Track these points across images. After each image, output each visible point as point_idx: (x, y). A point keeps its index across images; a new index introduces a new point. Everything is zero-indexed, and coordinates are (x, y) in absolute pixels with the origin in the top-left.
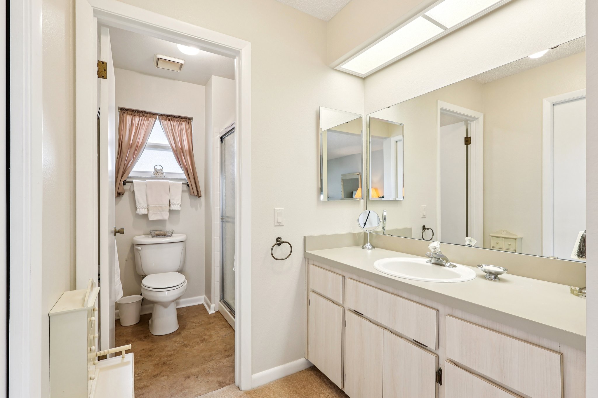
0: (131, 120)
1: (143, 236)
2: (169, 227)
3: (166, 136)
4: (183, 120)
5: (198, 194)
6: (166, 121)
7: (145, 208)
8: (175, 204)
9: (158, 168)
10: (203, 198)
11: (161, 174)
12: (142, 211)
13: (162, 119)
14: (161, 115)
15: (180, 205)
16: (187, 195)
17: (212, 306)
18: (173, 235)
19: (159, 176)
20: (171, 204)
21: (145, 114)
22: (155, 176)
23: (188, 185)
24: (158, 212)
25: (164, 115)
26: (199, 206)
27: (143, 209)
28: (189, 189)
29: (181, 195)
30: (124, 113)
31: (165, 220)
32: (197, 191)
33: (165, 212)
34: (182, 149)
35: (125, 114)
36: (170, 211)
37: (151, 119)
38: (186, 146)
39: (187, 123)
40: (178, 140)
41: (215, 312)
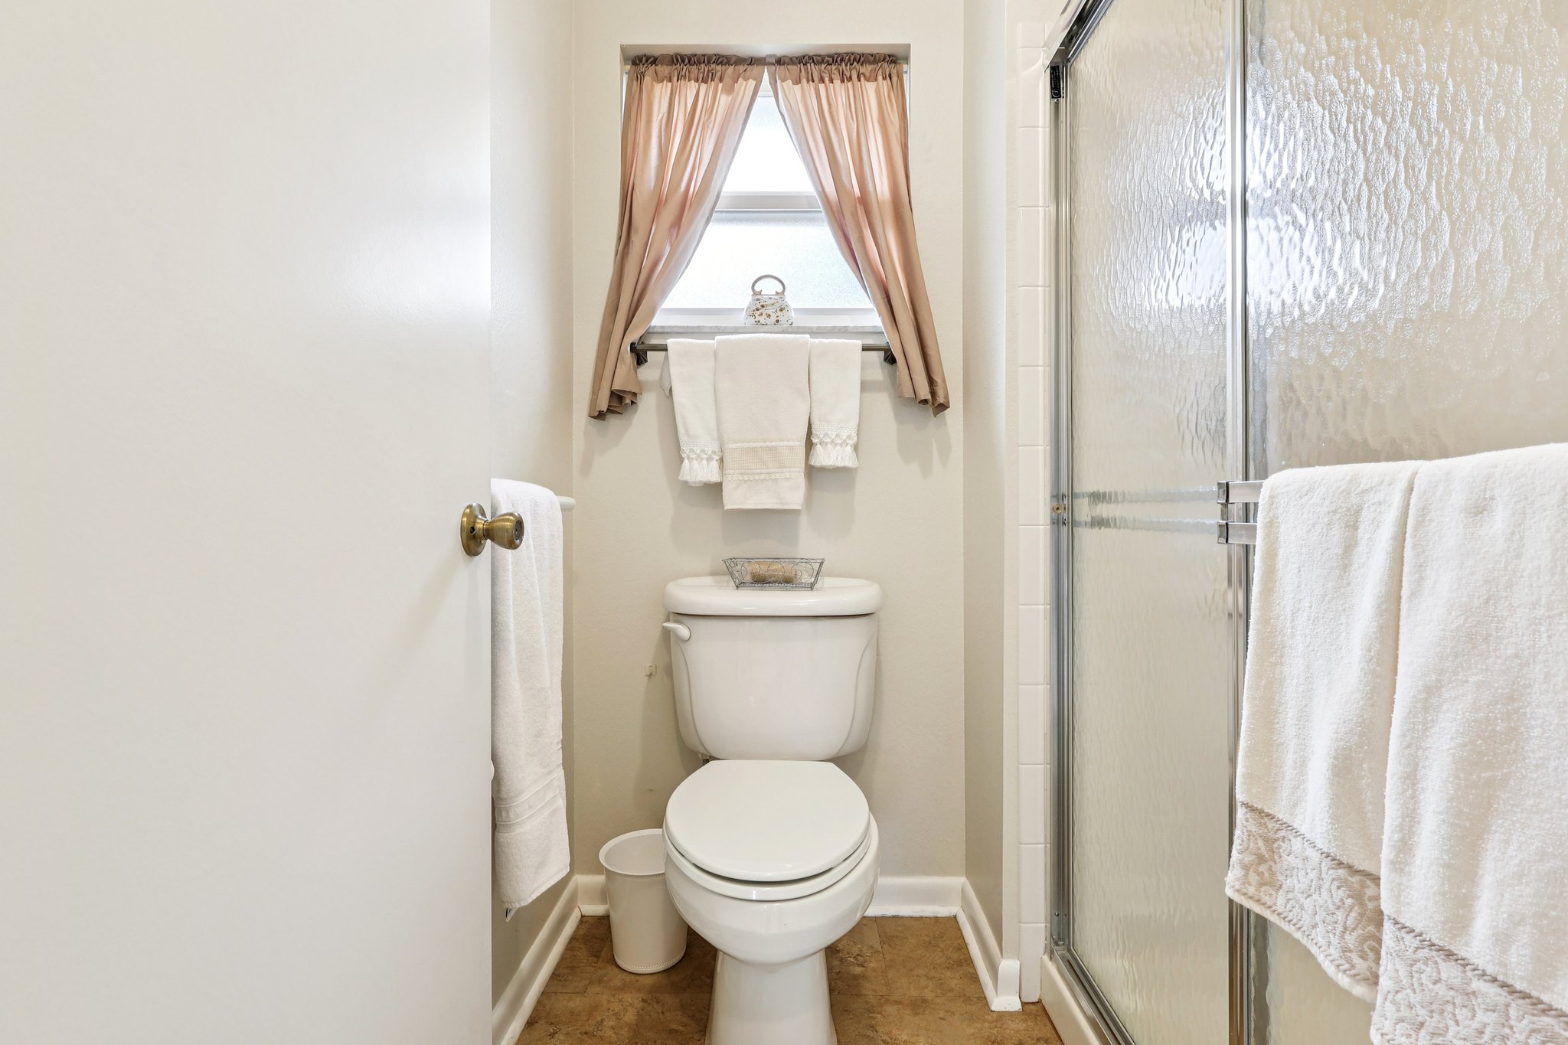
0: (667, 99)
1: (709, 580)
2: (809, 544)
3: (802, 153)
4: (866, 69)
5: (933, 393)
6: (797, 88)
7: (709, 459)
8: (832, 442)
9: (769, 288)
10: (954, 416)
11: (779, 313)
12: (699, 471)
13: (783, 80)
14: (780, 61)
15: (856, 448)
16: (883, 403)
17: (1008, 966)
18: (825, 581)
19: (768, 321)
20: (814, 440)
21: (719, 68)
22: (752, 320)
23: (890, 359)
24: (763, 476)
25: (791, 59)
26: (935, 454)
27: (705, 462)
28: (894, 379)
29: (858, 400)
30: (643, 74)
31: (794, 513)
32: (931, 382)
33: (788, 475)
34: (864, 201)
35: (647, 79)
36: (812, 472)
37: (741, 85)
38: (881, 187)
39: (885, 85)
40: (846, 158)
41: (1023, 1004)
